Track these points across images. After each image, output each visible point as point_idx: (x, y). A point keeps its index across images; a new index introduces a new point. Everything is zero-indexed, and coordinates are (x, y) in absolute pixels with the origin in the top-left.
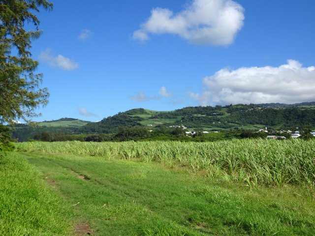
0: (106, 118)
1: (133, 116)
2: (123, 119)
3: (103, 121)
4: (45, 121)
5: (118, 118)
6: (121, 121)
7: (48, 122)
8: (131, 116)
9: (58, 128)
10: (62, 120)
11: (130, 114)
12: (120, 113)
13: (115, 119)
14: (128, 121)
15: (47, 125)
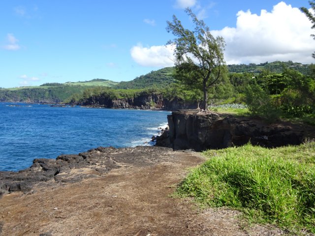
0: (139, 77)
1: (168, 74)
2: (158, 77)
3: (136, 80)
4: (79, 82)
5: (151, 77)
6: (156, 79)
7: (82, 82)
8: (165, 74)
9: (92, 87)
10: (94, 80)
11: (164, 73)
12: (152, 72)
13: (149, 77)
14: (163, 79)
15: (82, 84)
